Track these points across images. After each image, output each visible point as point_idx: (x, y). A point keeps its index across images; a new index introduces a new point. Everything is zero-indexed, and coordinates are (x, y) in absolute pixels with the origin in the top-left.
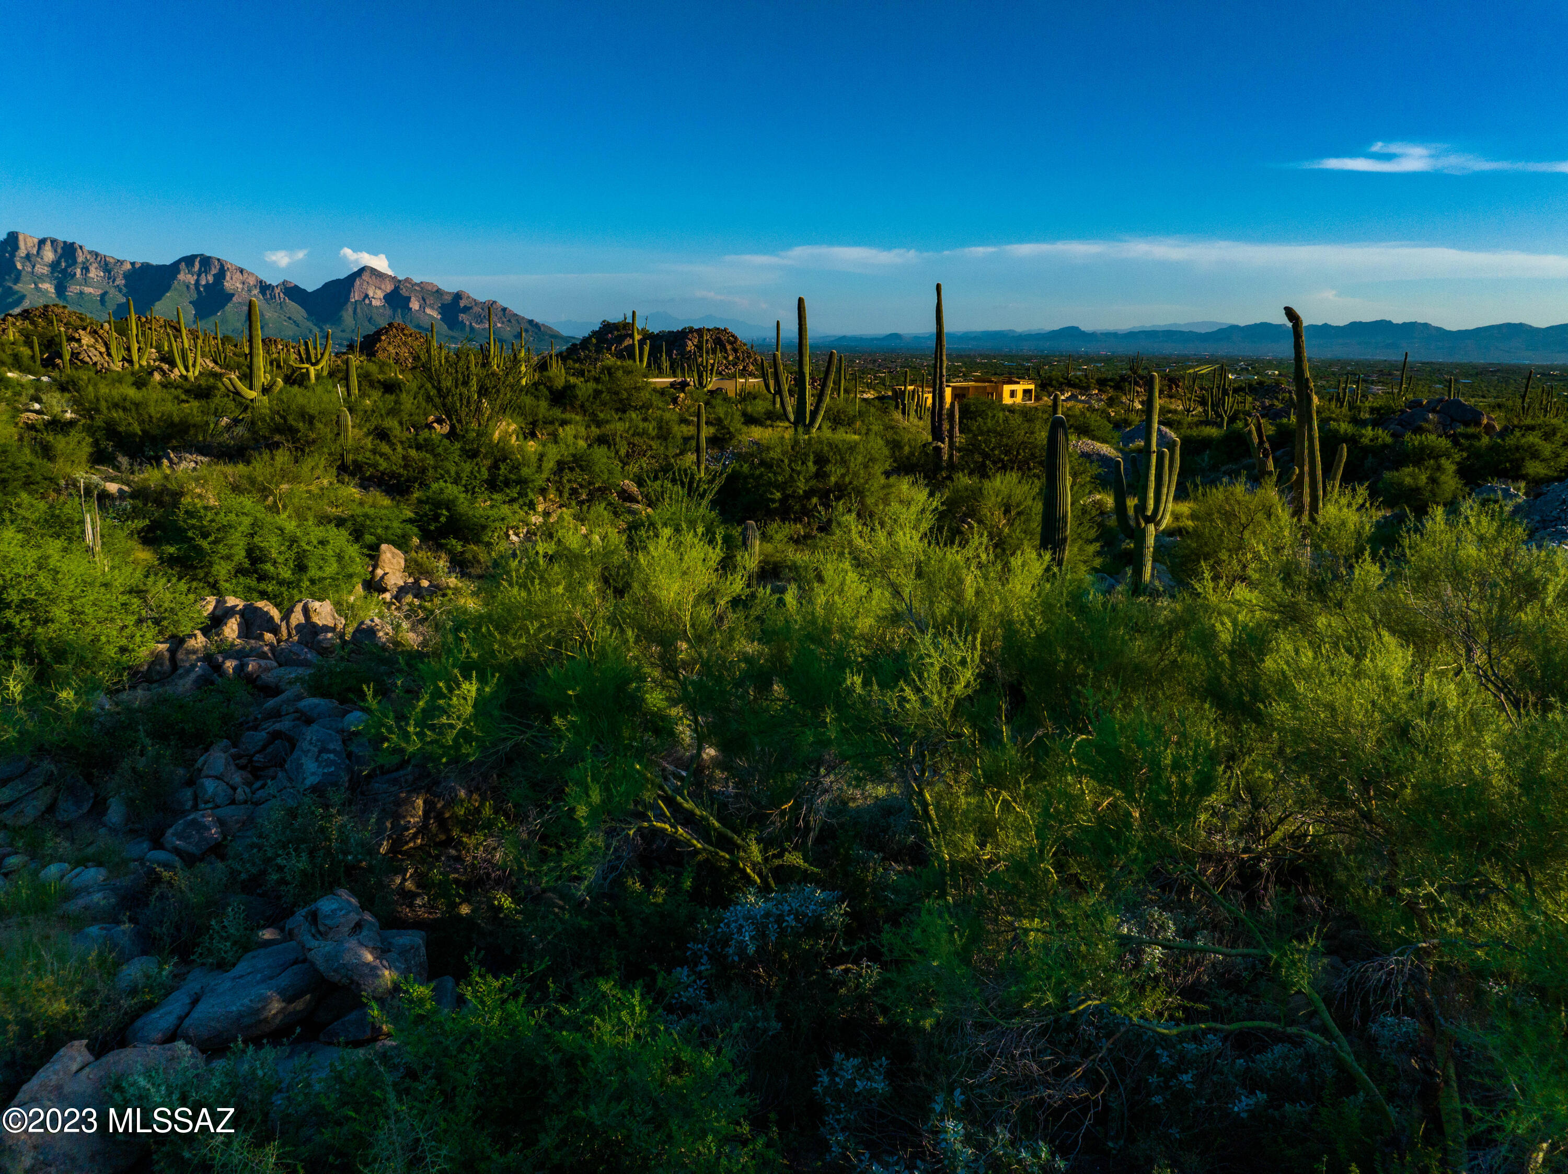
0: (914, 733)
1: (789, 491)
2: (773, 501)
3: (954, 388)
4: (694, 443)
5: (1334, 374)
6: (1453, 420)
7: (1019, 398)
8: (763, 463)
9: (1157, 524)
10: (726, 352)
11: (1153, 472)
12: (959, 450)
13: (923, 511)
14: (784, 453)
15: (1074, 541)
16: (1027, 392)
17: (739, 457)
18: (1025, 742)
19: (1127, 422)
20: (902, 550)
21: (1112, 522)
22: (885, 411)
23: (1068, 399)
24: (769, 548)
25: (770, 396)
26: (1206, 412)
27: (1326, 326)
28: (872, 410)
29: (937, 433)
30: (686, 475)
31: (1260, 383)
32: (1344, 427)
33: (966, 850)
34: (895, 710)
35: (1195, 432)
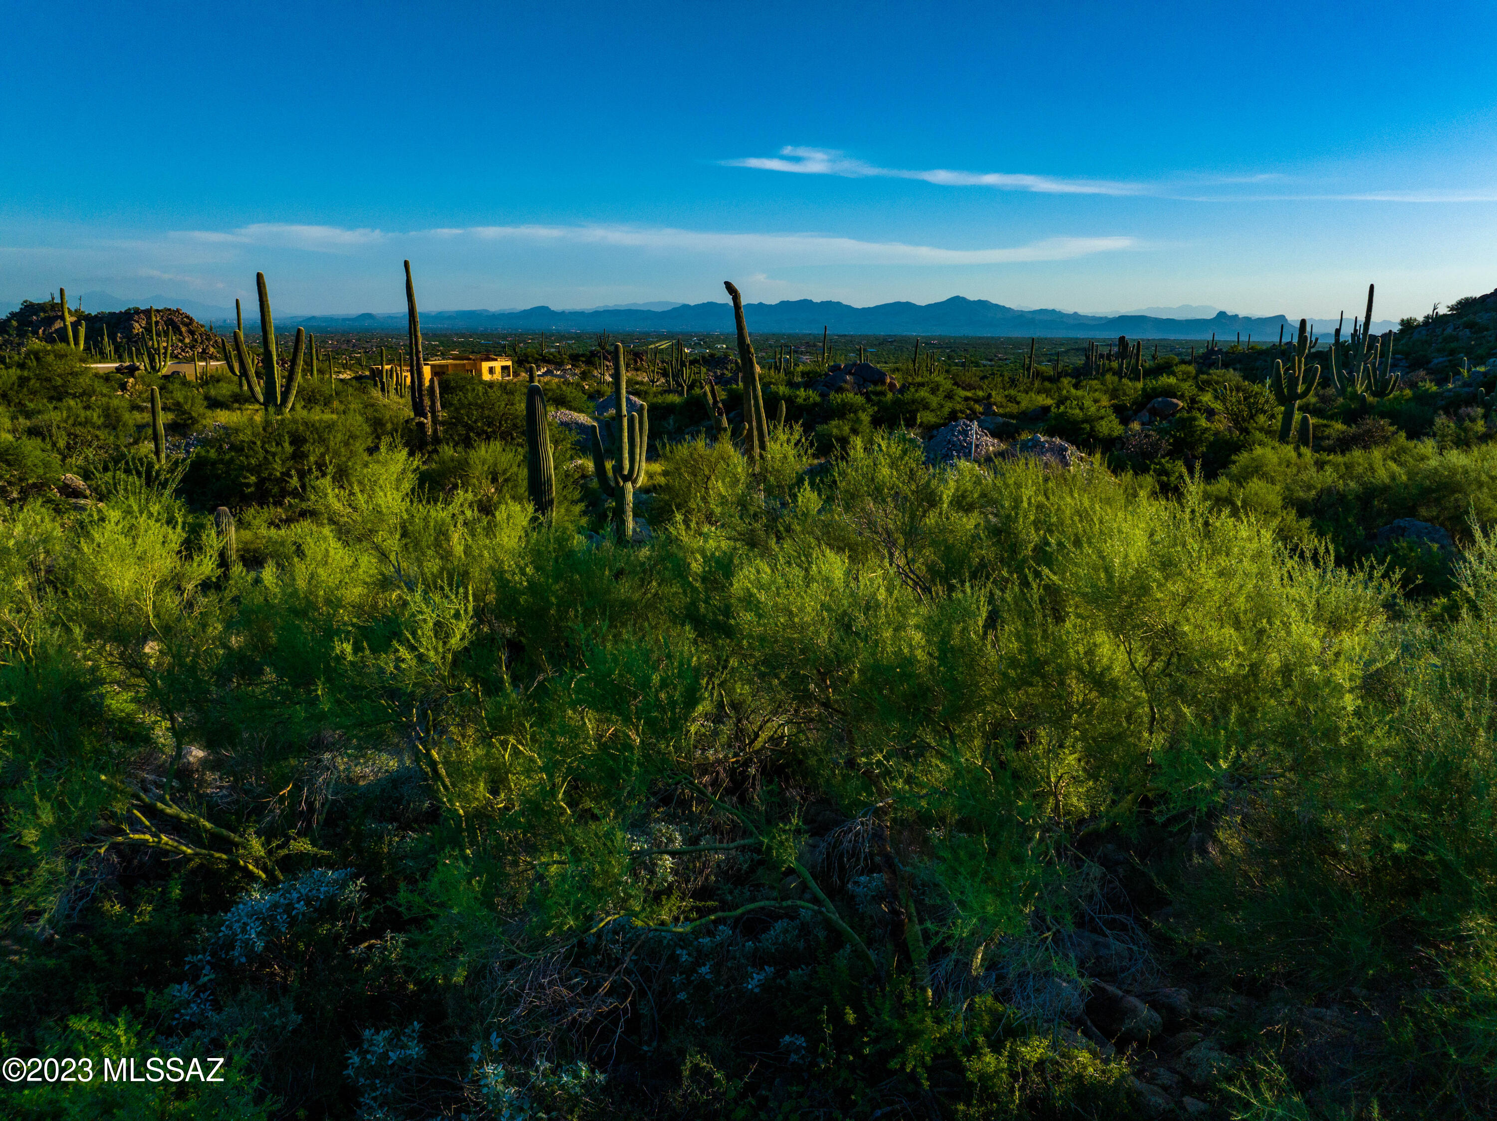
0: (412, 692)
1: (265, 474)
2: (248, 485)
3: (433, 366)
4: (150, 431)
5: (771, 346)
6: (865, 380)
7: (498, 376)
8: (233, 447)
9: (634, 482)
10: (181, 334)
11: (626, 434)
12: (443, 423)
13: (404, 471)
14: (254, 434)
15: (560, 503)
16: (504, 368)
17: (205, 442)
18: (527, 689)
19: (599, 393)
20: (384, 510)
21: (595, 484)
22: (364, 391)
23: (544, 374)
24: (247, 535)
25: (236, 379)
26: (668, 382)
27: (761, 305)
28: (350, 390)
29: (418, 409)
30: (142, 465)
31: (712, 356)
32: (782, 390)
33: (477, 799)
34: (391, 673)
35: (659, 400)
